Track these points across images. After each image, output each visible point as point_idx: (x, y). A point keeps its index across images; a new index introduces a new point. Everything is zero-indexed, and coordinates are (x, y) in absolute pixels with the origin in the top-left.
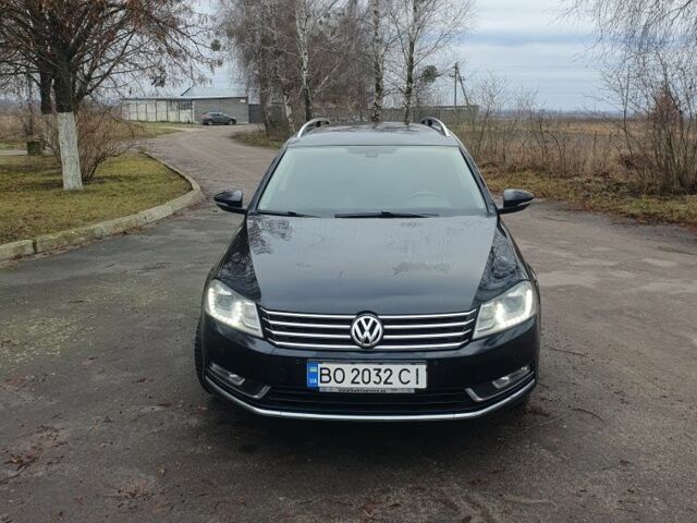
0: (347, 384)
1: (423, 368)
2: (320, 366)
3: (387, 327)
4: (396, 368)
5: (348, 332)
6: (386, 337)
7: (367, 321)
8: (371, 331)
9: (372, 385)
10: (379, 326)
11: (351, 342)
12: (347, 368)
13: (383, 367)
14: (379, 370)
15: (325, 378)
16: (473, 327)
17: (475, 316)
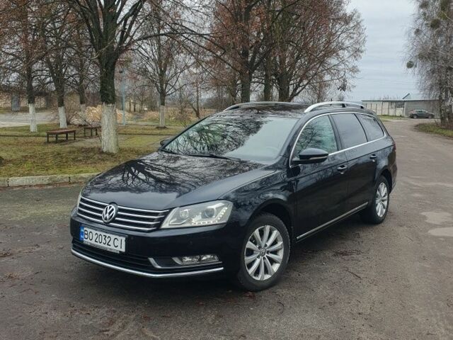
0: (93, 242)
1: (124, 239)
2: (85, 229)
3: (119, 213)
4: (113, 237)
5: (101, 212)
6: (116, 218)
7: (110, 207)
8: (110, 213)
9: (102, 245)
10: (114, 212)
11: (100, 218)
12: (94, 232)
13: (108, 235)
14: (106, 236)
15: (86, 237)
16: (162, 220)
17: (166, 214)
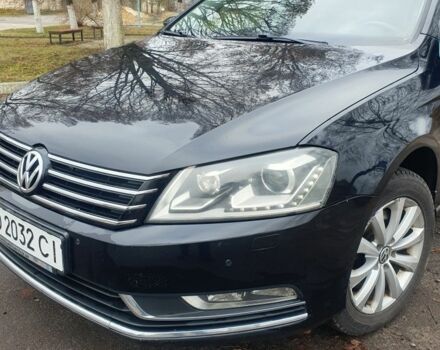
0: (4, 233)
1: (58, 242)
3: (51, 172)
4: (38, 232)
5: (15, 164)
6: (46, 185)
7: (33, 156)
8: (31, 171)
9: (18, 244)
10: (40, 169)
11: (13, 178)
12: (2, 211)
13: (27, 225)
14: (23, 228)
16: (151, 201)
17: (161, 185)
